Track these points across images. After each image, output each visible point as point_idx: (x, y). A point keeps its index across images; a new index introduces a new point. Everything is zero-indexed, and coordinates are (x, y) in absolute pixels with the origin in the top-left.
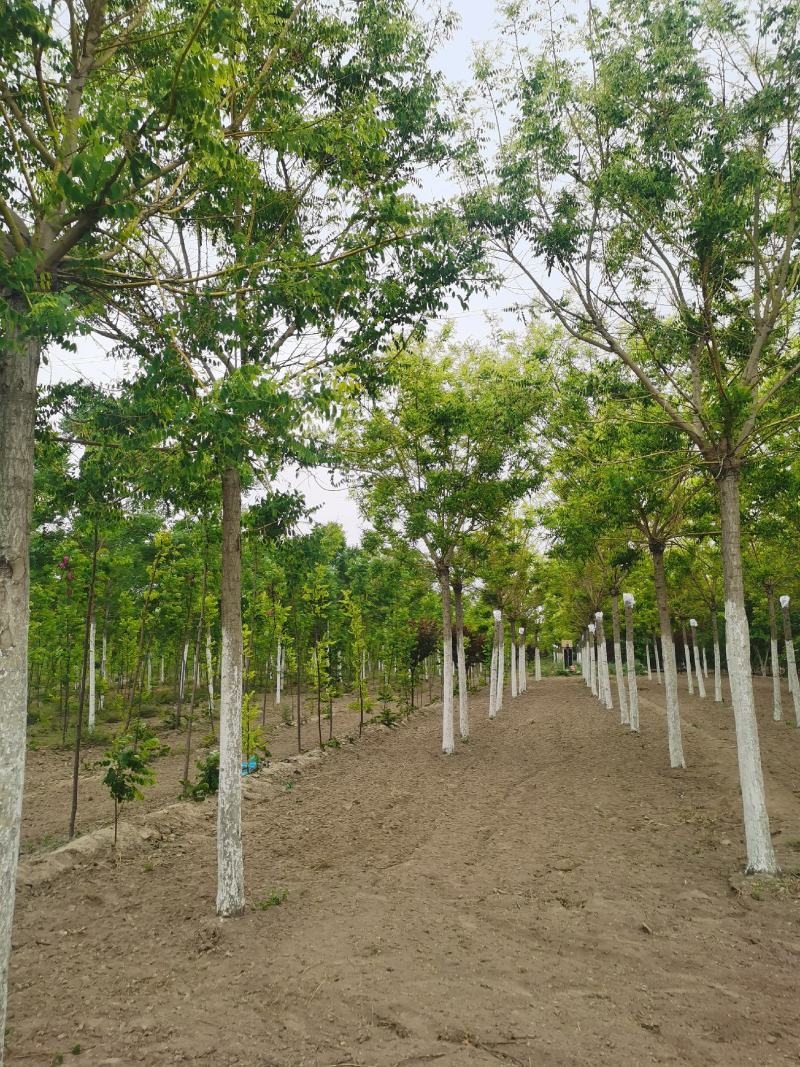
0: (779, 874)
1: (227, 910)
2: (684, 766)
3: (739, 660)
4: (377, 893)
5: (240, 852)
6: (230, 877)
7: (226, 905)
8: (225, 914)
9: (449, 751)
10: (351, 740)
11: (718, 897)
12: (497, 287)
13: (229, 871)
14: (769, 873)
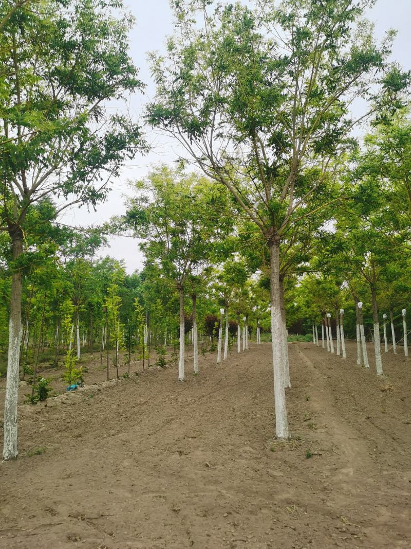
0: (289, 439)
1: (7, 457)
2: (290, 387)
3: (276, 335)
4: (93, 449)
5: (16, 429)
6: (9, 441)
7: (6, 455)
8: (6, 459)
9: (182, 379)
10: (137, 374)
11: (256, 450)
12: (148, 151)
13: (9, 438)
14: (284, 439)
